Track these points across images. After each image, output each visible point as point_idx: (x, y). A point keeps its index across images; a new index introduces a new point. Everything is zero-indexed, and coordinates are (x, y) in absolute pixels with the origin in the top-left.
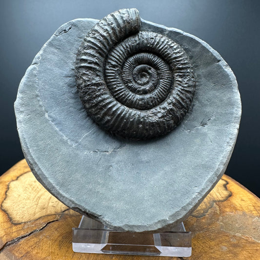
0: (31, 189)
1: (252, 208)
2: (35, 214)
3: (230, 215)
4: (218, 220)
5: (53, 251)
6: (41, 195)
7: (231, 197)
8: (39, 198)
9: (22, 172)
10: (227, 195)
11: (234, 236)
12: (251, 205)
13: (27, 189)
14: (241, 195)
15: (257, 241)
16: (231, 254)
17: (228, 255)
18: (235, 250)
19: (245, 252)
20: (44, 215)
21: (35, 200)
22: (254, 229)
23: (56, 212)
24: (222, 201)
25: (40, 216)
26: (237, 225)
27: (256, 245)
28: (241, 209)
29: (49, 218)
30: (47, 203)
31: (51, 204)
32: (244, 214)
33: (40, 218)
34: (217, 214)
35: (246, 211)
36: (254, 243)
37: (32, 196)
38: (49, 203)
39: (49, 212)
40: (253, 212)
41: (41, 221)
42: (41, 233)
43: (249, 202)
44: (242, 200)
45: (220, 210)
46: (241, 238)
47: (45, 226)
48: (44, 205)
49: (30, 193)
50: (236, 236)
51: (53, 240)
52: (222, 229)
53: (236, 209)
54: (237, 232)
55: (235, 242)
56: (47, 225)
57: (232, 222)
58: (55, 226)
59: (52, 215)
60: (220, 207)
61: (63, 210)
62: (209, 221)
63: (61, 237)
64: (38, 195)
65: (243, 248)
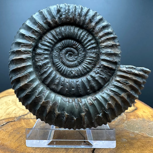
0: (5, 104)
1: (150, 117)
2: (1, 117)
3: (133, 120)
4: (124, 123)
5: (4, 138)
6: (10, 107)
7: (136, 110)
8: (8, 109)
9: (4, 95)
10: (134, 109)
11: (133, 133)
12: (150, 115)
13: (3, 104)
14: (144, 109)
15: (150, 136)
16: (128, 144)
17: (126, 144)
18: (132, 141)
19: (139, 143)
20: (7, 117)
21: (5, 110)
22: (149, 129)
23: (15, 116)
24: (129, 112)
25: (4, 118)
26: (137, 126)
27: (149, 139)
28: (142, 117)
29: (10, 119)
30: (12, 112)
31: (14, 112)
32: (144, 120)
33: (3, 119)
34: (124, 119)
35: (146, 118)
36: (147, 137)
37: (4, 107)
38: (13, 111)
39: (11, 116)
40: (151, 119)
41: (4, 121)
42: (1, 128)
43: (149, 113)
44: (144, 112)
45: (126, 117)
46: (138, 134)
47: (5, 124)
48: (10, 112)
49: (4, 106)
50: (134, 133)
51: (7, 131)
52: (125, 129)
53: (138, 117)
54: (136, 130)
55: (133, 136)
56: (6, 123)
57: (134, 124)
58: (12, 124)
59: (12, 118)
60: (127, 116)
61: (21, 115)
62: (117, 124)
63: (13, 130)
64: (8, 107)
65: (139, 140)
